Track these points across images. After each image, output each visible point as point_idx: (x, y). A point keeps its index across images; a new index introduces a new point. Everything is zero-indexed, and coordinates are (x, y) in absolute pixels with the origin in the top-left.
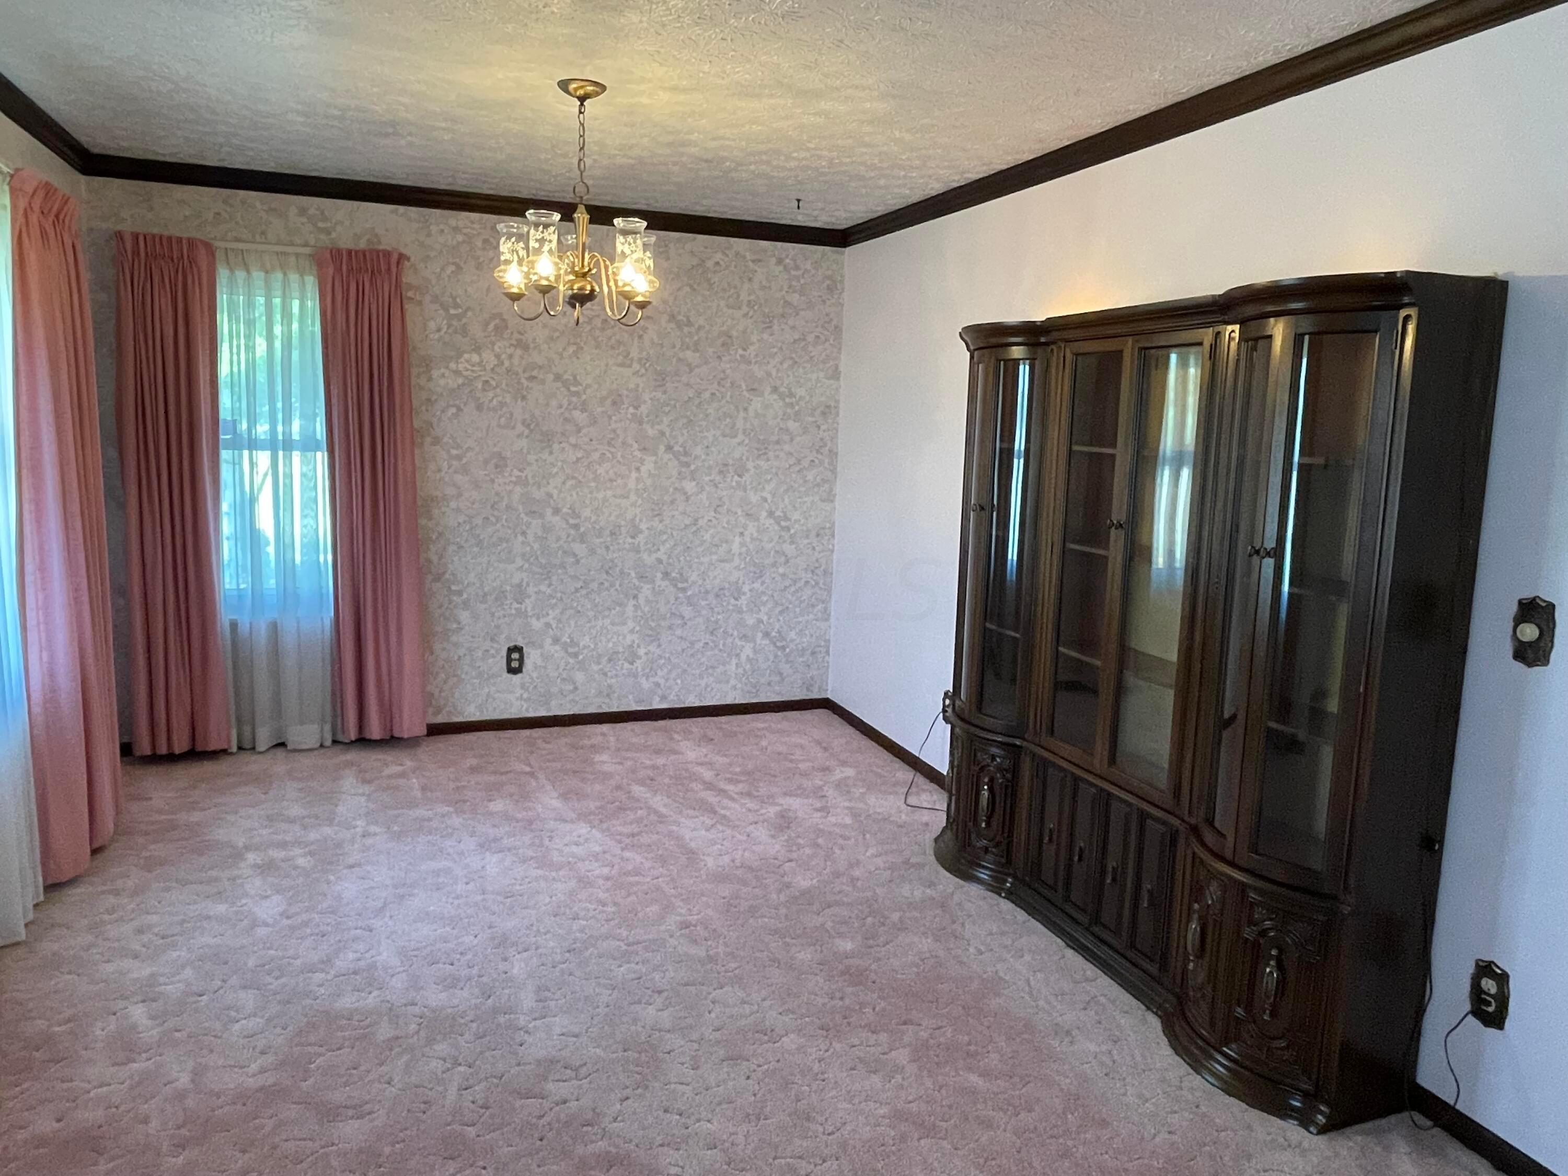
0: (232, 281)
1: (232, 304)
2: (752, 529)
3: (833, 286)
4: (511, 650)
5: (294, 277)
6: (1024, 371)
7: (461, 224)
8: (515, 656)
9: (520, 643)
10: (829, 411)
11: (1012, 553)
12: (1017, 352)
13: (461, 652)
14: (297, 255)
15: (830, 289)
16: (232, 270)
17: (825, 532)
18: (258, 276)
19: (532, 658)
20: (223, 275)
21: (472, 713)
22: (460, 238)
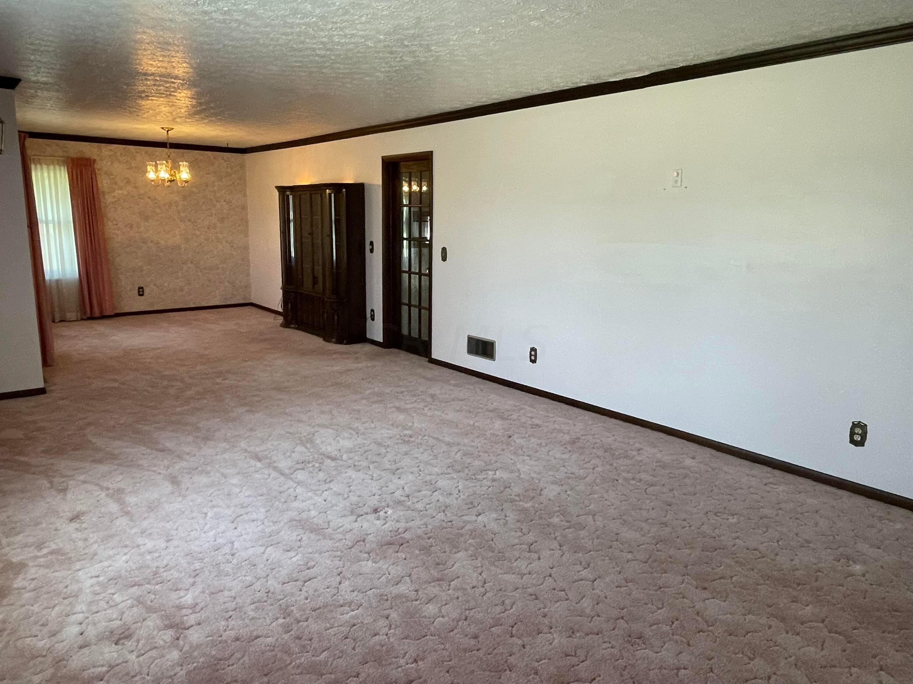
0: (36, 169)
1: (36, 175)
2: (220, 247)
3: (242, 166)
4: (139, 288)
5: (57, 167)
6: (291, 197)
7: (112, 148)
8: (141, 290)
9: (142, 286)
10: (244, 208)
11: (293, 255)
12: (288, 193)
13: (122, 289)
14: (58, 160)
15: (241, 167)
16: (36, 165)
17: (246, 248)
18: (45, 167)
19: (147, 291)
20: (33, 166)
21: (127, 310)
22: (112, 153)
